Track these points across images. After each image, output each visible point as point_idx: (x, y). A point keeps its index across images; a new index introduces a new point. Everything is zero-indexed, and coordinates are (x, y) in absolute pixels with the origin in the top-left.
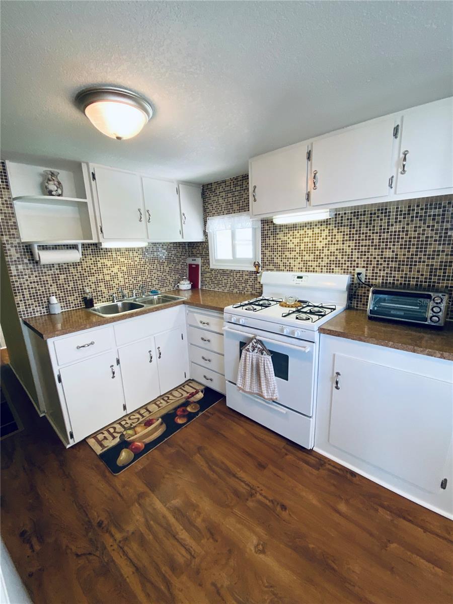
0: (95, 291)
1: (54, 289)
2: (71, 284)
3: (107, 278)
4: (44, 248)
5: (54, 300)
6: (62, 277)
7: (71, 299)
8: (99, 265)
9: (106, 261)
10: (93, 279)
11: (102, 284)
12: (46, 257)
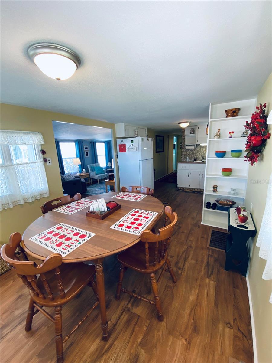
0: (198, 157)
1: (189, 155)
2: (193, 154)
3: (203, 154)
4: (187, 146)
5: (188, 158)
6: (192, 152)
7: (192, 158)
8: (201, 150)
9: (203, 149)
10: (198, 154)
11: (201, 155)
12: (187, 148)
